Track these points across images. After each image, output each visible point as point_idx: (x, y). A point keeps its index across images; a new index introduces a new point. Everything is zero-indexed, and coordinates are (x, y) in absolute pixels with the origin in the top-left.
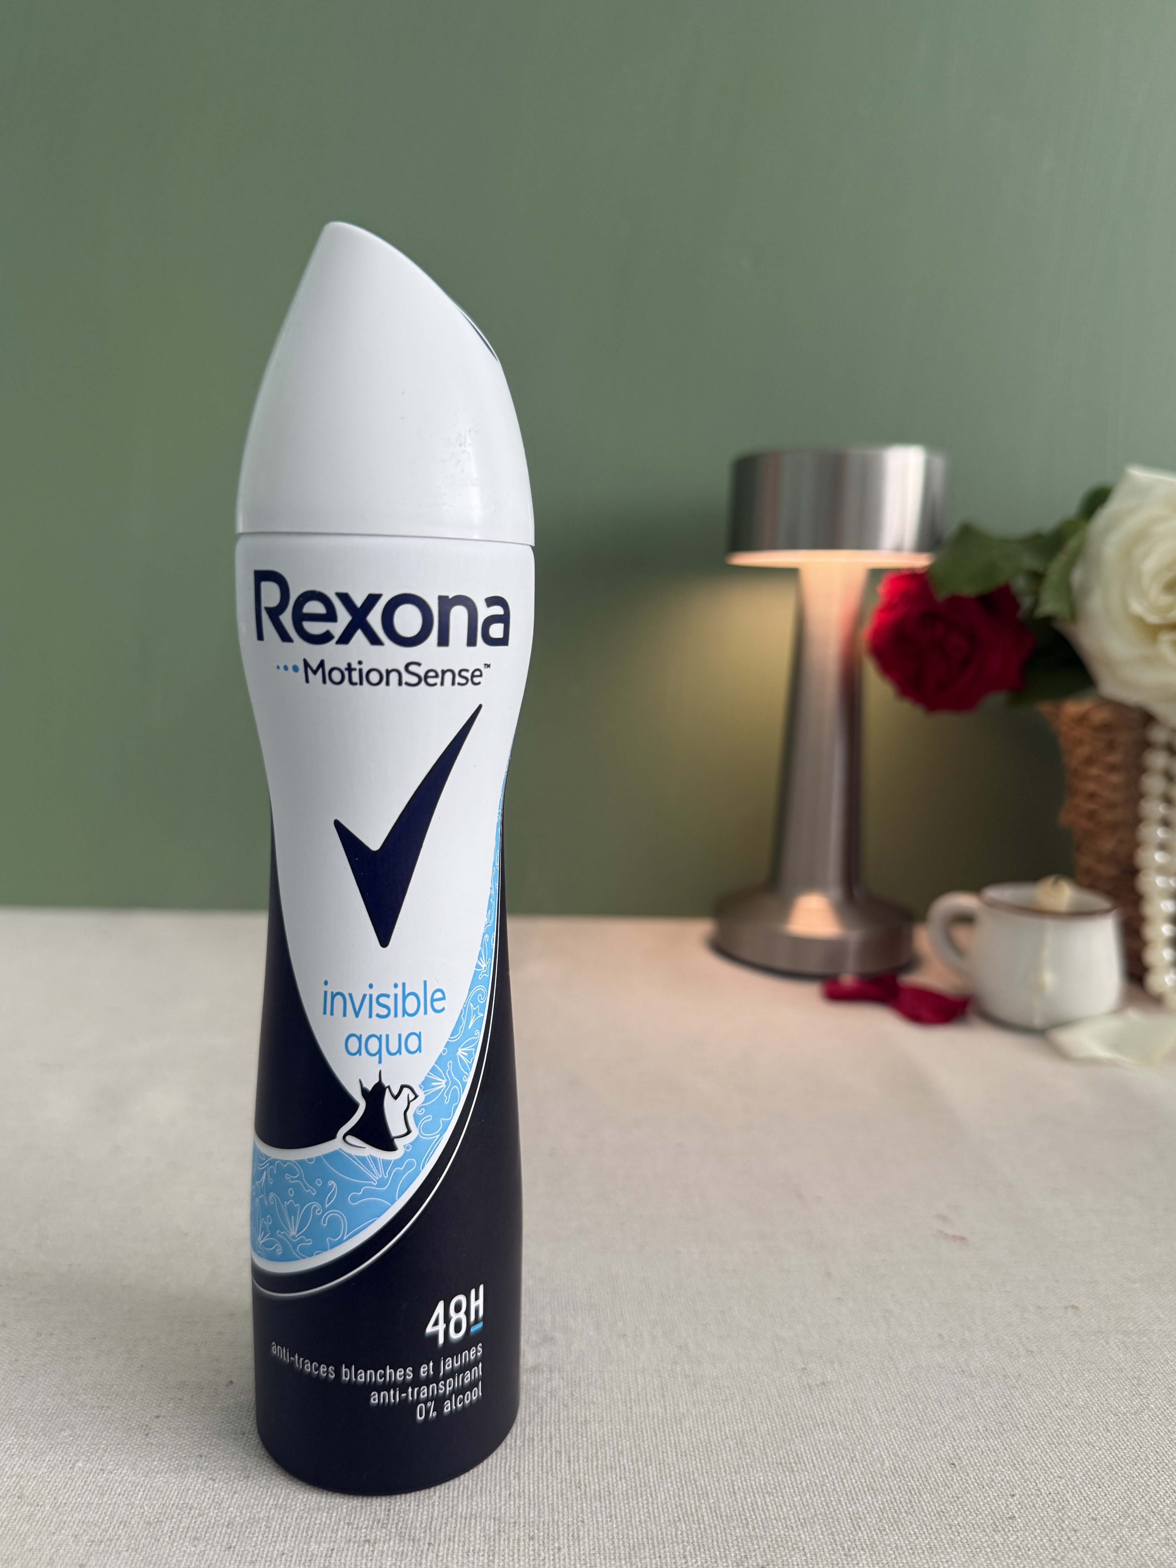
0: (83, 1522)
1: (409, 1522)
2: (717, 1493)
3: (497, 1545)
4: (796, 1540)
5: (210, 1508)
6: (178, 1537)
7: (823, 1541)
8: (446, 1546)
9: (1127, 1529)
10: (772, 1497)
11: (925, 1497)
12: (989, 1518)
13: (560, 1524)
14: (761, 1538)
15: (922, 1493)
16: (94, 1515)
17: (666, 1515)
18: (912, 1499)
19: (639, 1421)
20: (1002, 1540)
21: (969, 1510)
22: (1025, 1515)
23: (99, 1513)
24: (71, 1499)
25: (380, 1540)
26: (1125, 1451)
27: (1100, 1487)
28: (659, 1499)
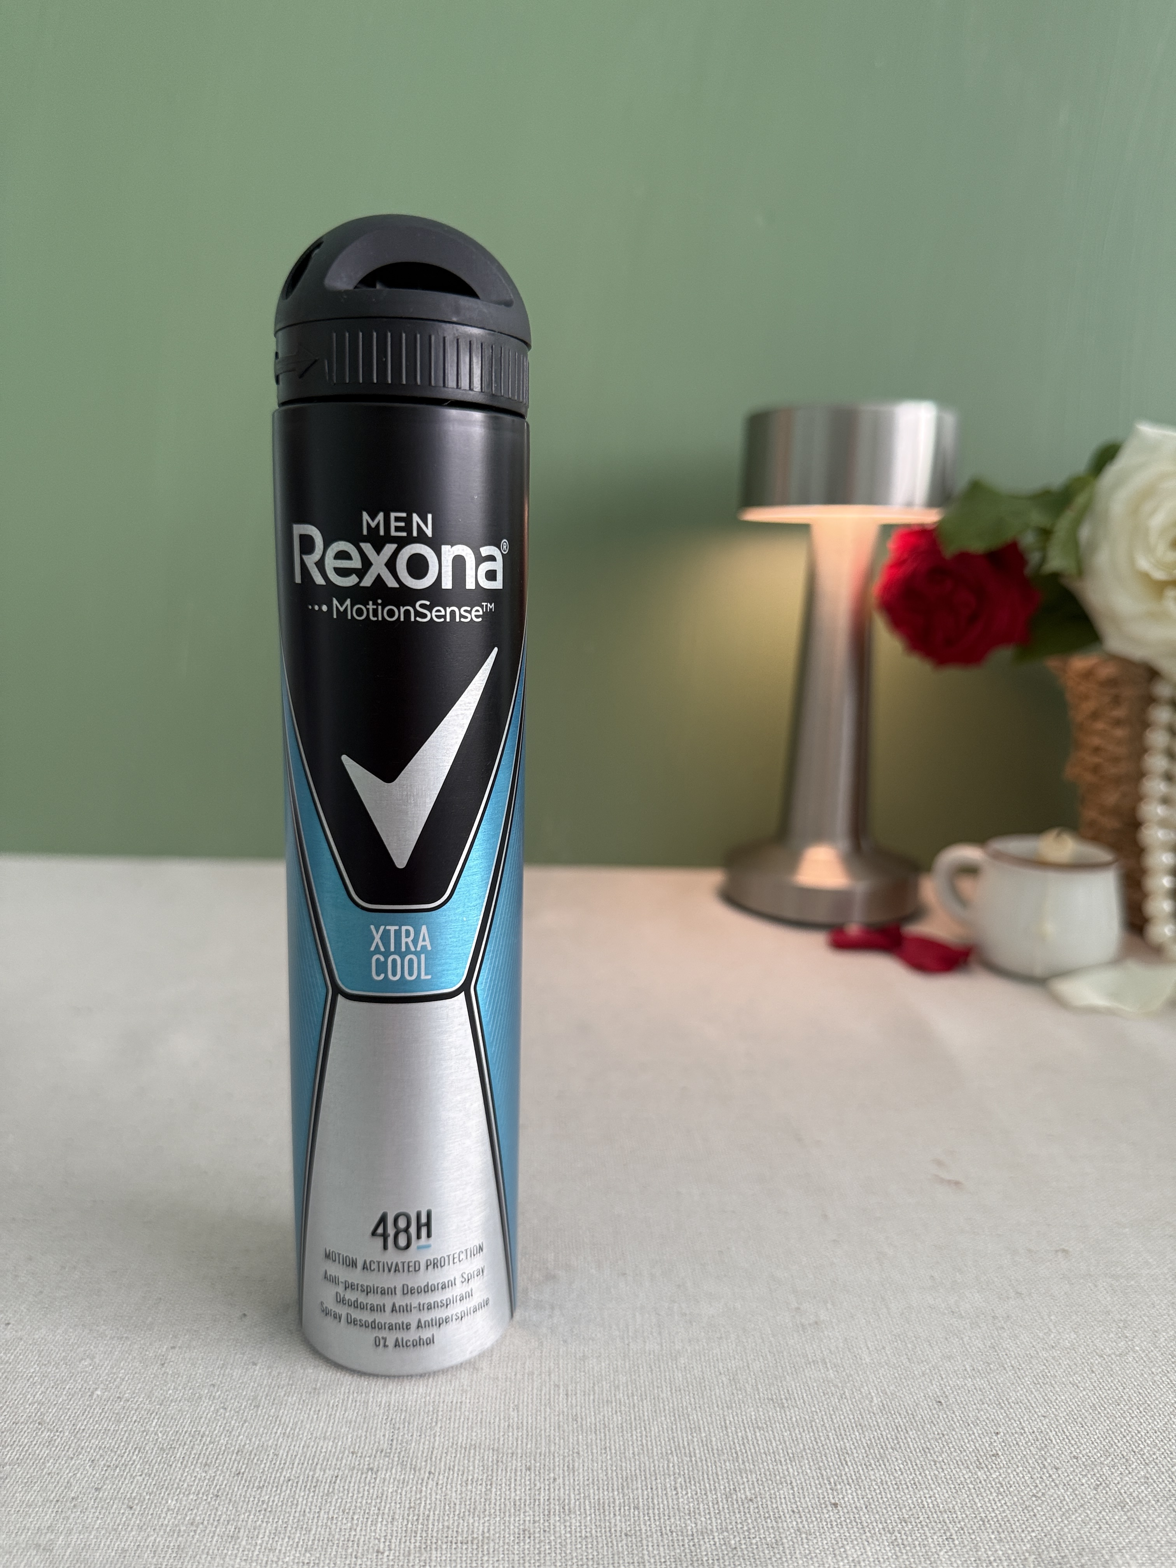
0: (100, 1448)
1: (411, 1451)
2: (709, 1428)
3: (495, 1474)
4: (784, 1474)
5: (221, 1435)
6: (190, 1463)
7: (810, 1475)
8: (446, 1474)
9: (1107, 1468)
10: (762, 1432)
11: (911, 1433)
12: (973, 1455)
13: (556, 1455)
14: (751, 1472)
15: (908, 1429)
16: (110, 1441)
17: (659, 1447)
18: (898, 1435)
19: (635, 1356)
20: (985, 1477)
21: (953, 1447)
22: (1008, 1453)
23: (116, 1439)
24: (89, 1425)
25: (382, 1468)
26: (1109, 1392)
27: (1082, 1427)
28: (653, 1433)
